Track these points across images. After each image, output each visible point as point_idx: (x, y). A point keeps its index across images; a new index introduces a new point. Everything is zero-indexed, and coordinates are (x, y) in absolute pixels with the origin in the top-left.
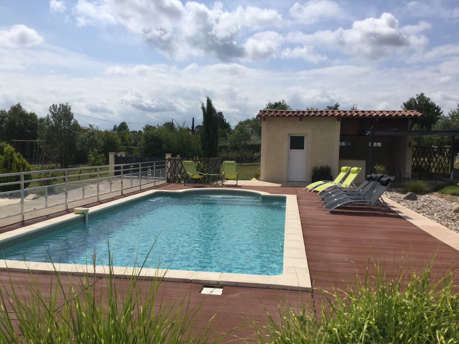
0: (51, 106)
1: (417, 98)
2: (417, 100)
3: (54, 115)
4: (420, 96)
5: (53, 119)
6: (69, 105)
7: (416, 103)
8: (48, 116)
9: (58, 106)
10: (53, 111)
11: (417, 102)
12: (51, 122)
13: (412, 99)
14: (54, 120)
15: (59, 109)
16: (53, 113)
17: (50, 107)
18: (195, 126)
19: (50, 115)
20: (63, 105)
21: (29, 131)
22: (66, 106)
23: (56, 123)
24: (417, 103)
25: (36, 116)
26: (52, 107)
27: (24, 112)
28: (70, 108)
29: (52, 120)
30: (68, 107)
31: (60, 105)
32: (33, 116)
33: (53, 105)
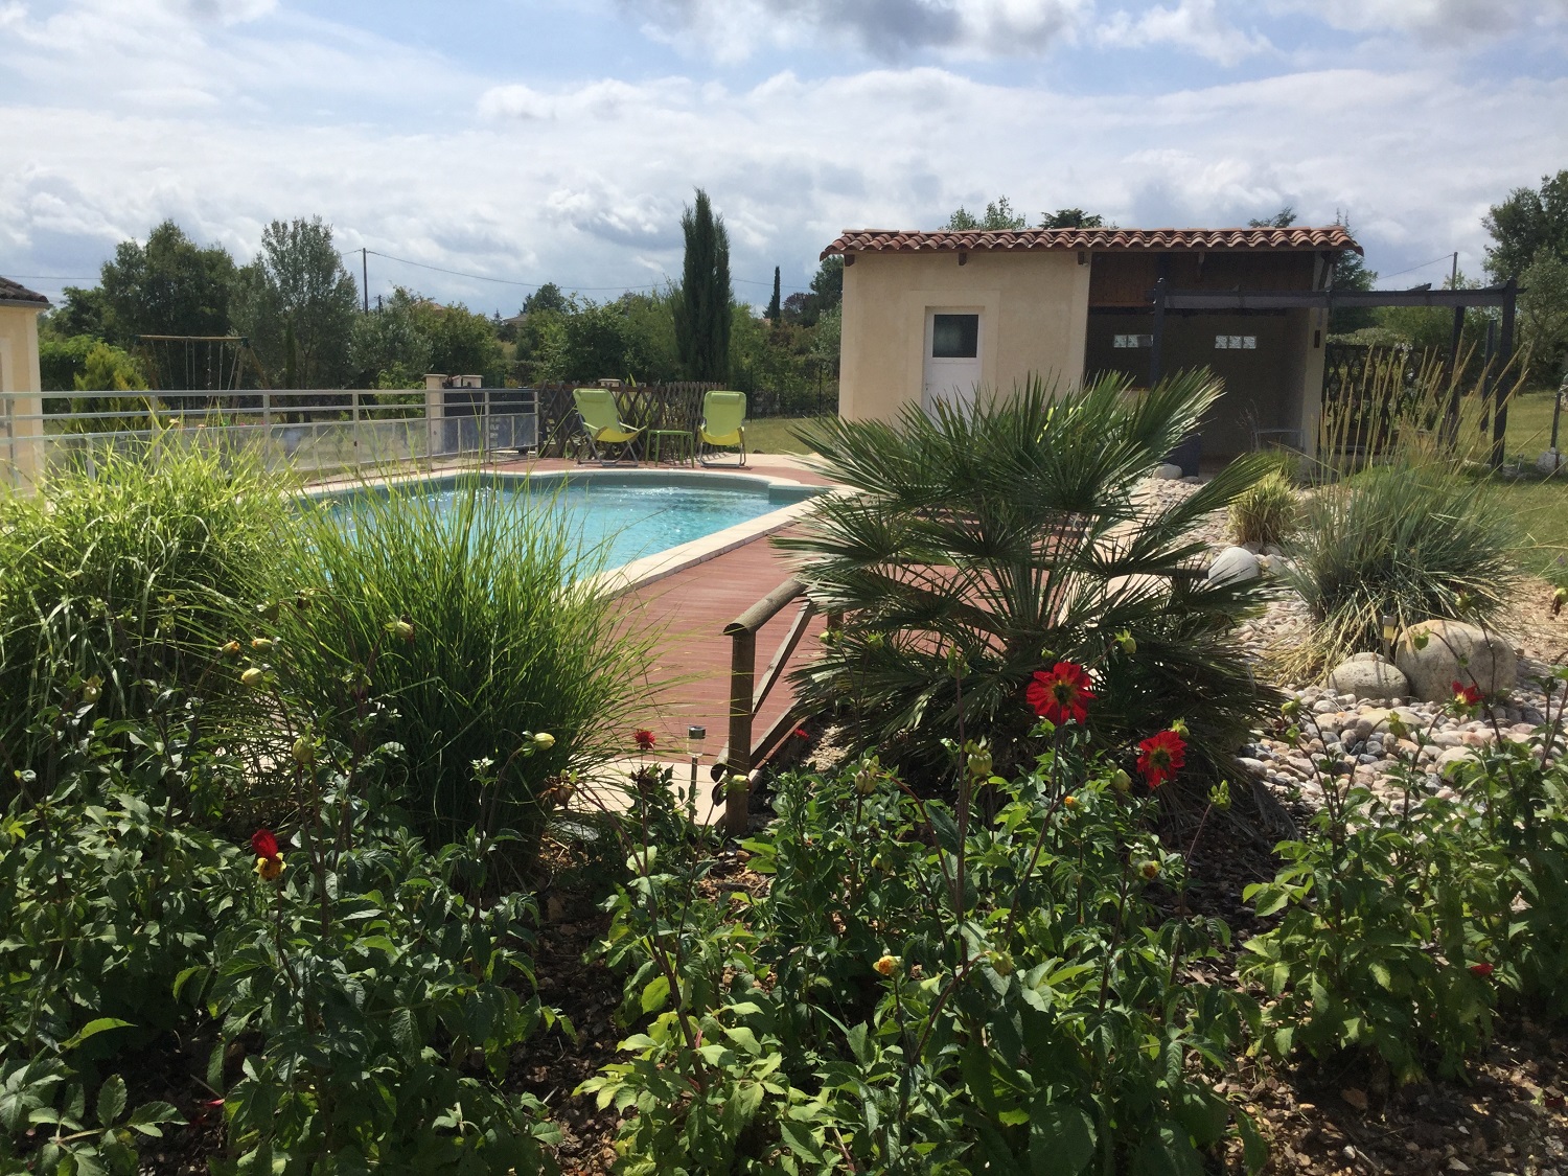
0: (269, 227)
1: (1544, 191)
2: (1546, 196)
3: (280, 260)
4: (1554, 181)
5: (275, 267)
6: (324, 223)
7: (1539, 207)
8: (260, 258)
9: (291, 228)
10: (274, 242)
11: (1544, 202)
12: (271, 280)
13: (1522, 195)
14: (279, 273)
15: (294, 236)
16: (274, 250)
17: (266, 231)
18: (783, 298)
19: (266, 254)
20: (304, 226)
21: (208, 310)
22: (316, 229)
23: (285, 282)
24: (1544, 209)
25: (229, 262)
26: (271, 231)
27: (189, 249)
28: (327, 235)
29: (272, 271)
30: (321, 230)
31: (295, 223)
32: (217, 261)
33: (275, 225)
